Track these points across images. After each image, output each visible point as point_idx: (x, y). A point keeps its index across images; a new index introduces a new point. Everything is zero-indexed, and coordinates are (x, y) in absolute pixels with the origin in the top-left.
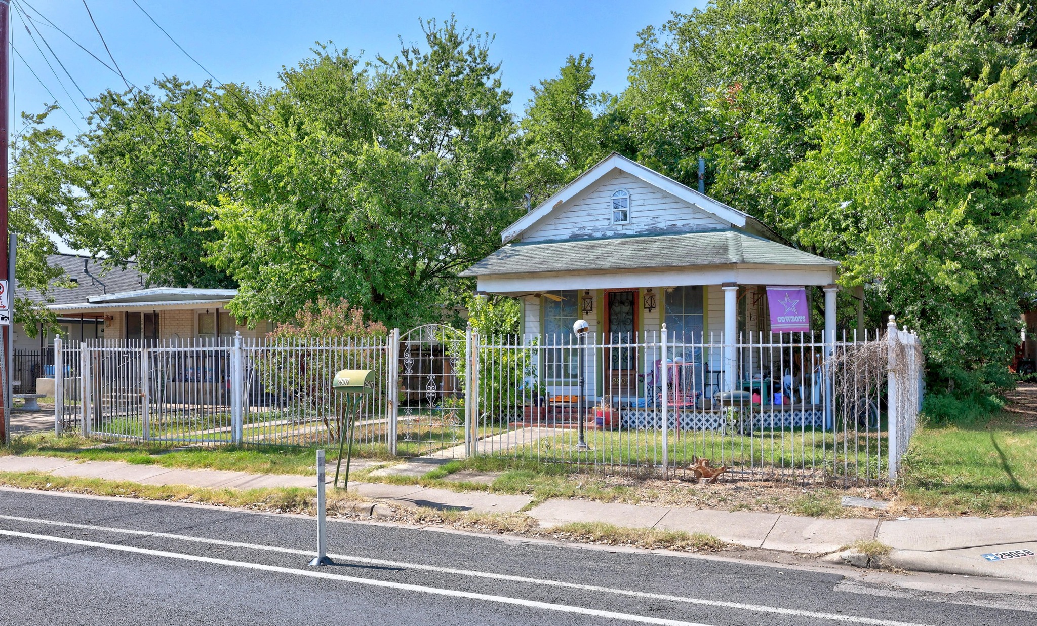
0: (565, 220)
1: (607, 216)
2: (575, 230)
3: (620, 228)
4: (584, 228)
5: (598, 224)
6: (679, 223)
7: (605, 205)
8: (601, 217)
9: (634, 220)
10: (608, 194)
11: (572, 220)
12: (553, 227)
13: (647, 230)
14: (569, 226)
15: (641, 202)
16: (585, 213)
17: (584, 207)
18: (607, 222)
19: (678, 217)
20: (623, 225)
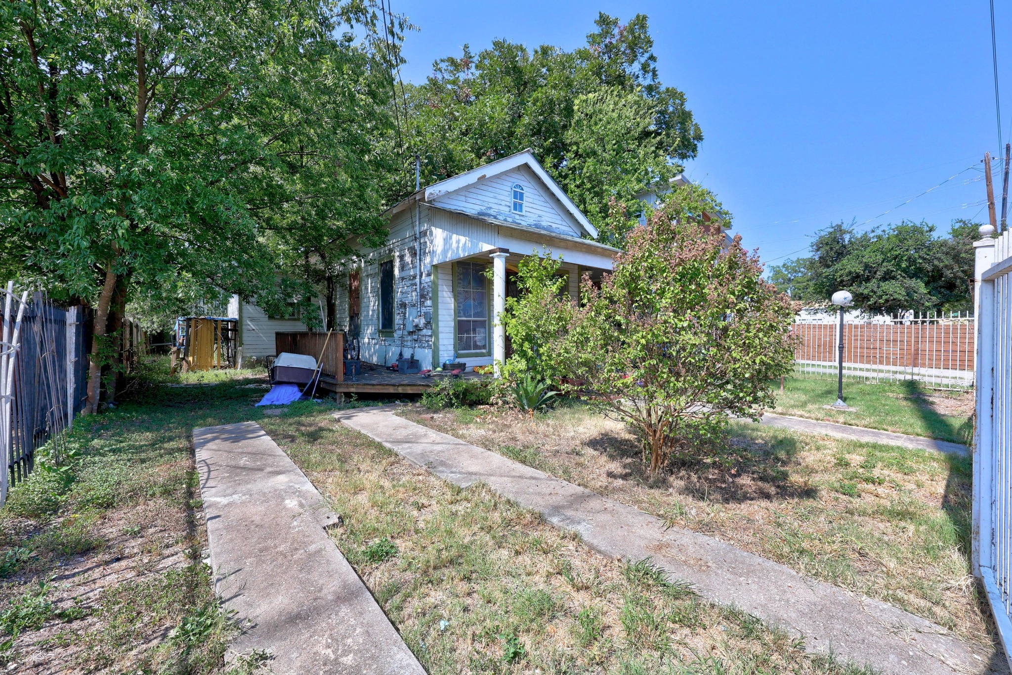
0: (474, 196)
1: (508, 204)
2: (483, 208)
3: (517, 217)
4: (490, 208)
5: (501, 208)
6: (554, 226)
7: (506, 193)
8: (503, 203)
9: (528, 214)
10: (510, 184)
11: (480, 197)
12: (463, 198)
13: (535, 225)
14: (478, 202)
15: (531, 200)
16: (491, 195)
17: (490, 189)
18: (507, 209)
19: (553, 220)
20: (520, 215)
